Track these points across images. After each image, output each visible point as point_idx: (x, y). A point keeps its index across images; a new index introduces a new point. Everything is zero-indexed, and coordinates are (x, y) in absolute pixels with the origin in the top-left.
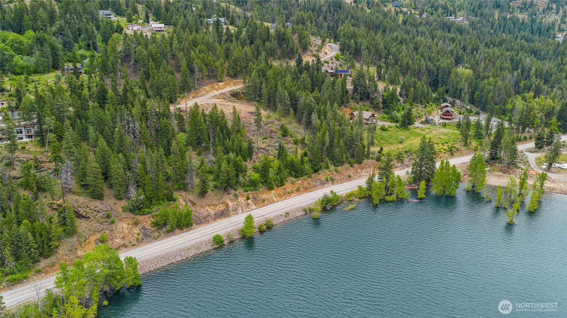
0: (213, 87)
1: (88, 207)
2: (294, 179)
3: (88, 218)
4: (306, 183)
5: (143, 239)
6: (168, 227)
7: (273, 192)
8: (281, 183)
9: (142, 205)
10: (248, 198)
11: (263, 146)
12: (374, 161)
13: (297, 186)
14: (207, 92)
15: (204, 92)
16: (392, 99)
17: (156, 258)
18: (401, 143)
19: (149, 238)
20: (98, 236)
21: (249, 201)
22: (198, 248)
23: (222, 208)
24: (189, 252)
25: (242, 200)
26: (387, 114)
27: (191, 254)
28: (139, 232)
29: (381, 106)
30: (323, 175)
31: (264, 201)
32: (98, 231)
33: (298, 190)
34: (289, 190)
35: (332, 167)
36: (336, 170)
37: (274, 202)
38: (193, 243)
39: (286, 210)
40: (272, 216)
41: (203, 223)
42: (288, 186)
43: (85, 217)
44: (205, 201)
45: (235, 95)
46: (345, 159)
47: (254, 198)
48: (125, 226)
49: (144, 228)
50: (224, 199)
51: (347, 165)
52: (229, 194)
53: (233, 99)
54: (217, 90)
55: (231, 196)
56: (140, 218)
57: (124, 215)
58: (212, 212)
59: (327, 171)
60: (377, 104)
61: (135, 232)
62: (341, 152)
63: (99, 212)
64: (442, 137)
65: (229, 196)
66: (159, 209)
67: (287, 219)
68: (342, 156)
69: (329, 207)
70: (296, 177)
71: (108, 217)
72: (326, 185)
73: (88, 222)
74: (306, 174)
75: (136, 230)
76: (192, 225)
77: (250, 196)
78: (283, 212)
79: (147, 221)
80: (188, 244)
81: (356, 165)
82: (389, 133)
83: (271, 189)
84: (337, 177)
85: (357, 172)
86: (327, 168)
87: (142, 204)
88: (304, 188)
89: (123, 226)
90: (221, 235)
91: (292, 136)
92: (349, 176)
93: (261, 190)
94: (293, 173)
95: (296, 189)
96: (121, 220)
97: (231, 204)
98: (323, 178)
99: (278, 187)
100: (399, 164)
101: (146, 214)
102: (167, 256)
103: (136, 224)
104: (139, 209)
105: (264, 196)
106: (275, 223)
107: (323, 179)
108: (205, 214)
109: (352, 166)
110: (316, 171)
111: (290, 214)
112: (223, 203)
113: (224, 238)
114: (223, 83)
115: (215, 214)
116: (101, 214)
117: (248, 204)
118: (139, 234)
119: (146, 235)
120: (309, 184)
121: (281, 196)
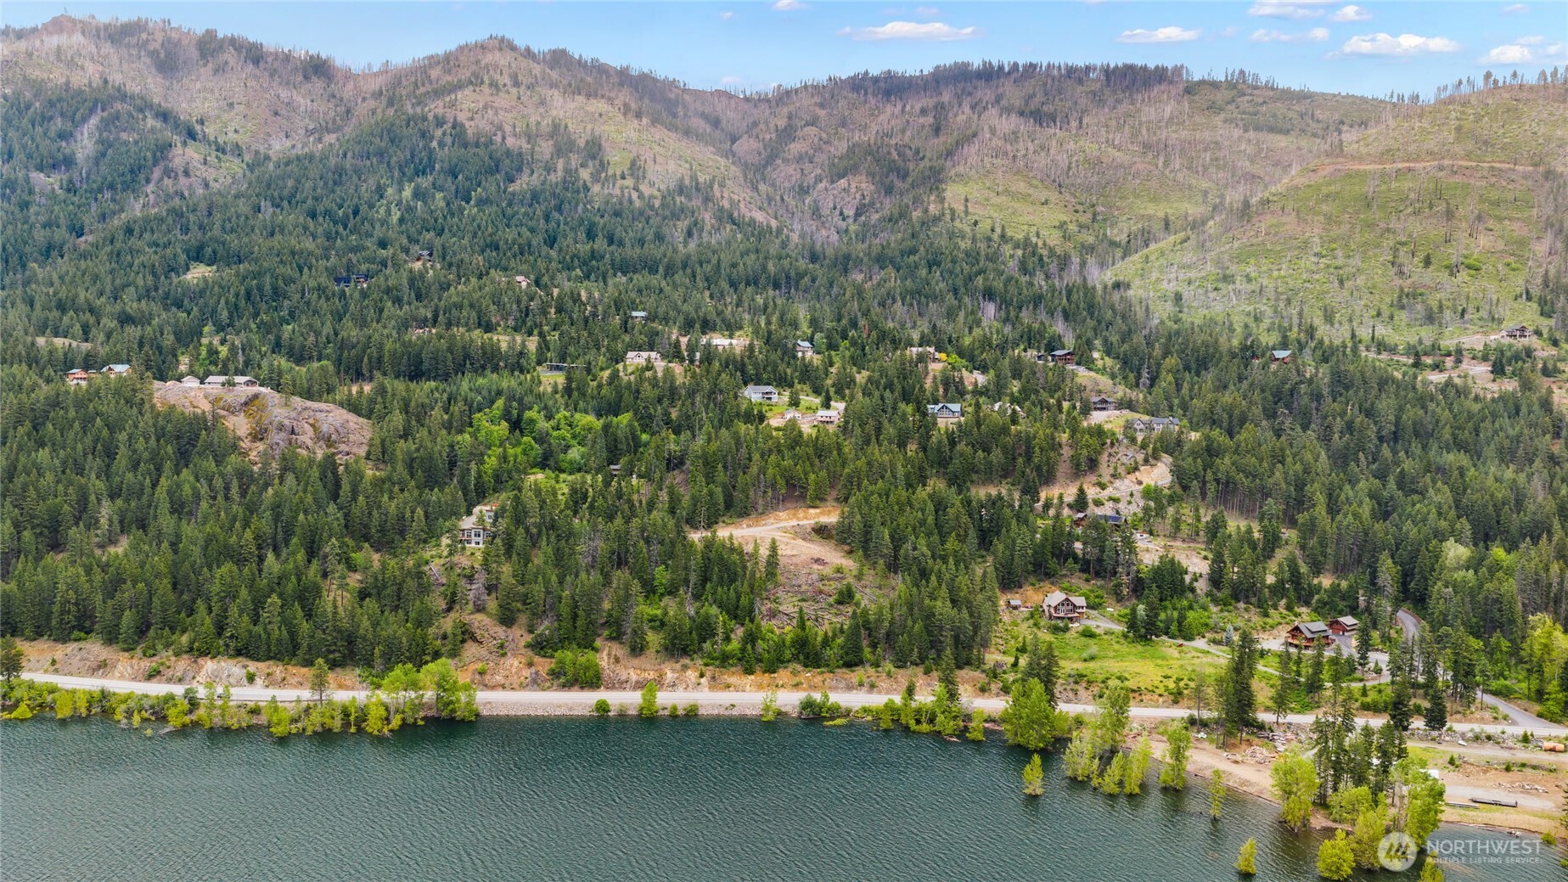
0: (795, 514)
2: (800, 669)
3: (481, 643)
4: (817, 679)
5: (528, 685)
6: (562, 680)
7: (752, 677)
8: (771, 669)
9: (547, 644)
10: (702, 676)
13: (799, 678)
14: (779, 520)
18: (1090, 660)
19: (536, 685)
20: (479, 666)
21: (703, 680)
22: (571, 709)
23: (652, 675)
24: (558, 710)
25: (692, 675)
27: (557, 713)
28: (528, 675)
30: (858, 674)
31: (728, 686)
32: (482, 661)
33: (797, 686)
34: (781, 682)
35: (886, 667)
36: (890, 673)
40: (699, 702)
41: (616, 688)
42: (783, 675)
43: (478, 642)
44: (636, 662)
45: (821, 531)
46: (914, 658)
47: (713, 678)
48: (516, 663)
49: (537, 673)
50: (663, 666)
51: (918, 670)
52: (676, 661)
53: (815, 537)
54: (798, 519)
55: (678, 666)
56: (537, 659)
57: (523, 651)
59: (871, 670)
61: (524, 674)
63: (496, 639)
65: (674, 664)
66: (567, 655)
67: (726, 713)
68: (911, 651)
69: (806, 714)
70: (806, 666)
71: (502, 646)
72: (854, 692)
73: (478, 647)
74: (828, 665)
75: (527, 673)
76: (599, 687)
77: (709, 673)
78: (729, 703)
79: (544, 665)
81: (936, 674)
82: (1091, 642)
83: (749, 671)
84: (884, 684)
86: (877, 665)
87: (548, 642)
88: (810, 687)
89: (513, 663)
90: (609, 702)
93: (733, 669)
94: (801, 657)
95: (794, 683)
96: (515, 655)
97: (670, 675)
99: (765, 672)
101: (548, 657)
102: (529, 706)
103: (530, 665)
104: (542, 649)
105: (733, 680)
106: (702, 712)
107: (854, 680)
108: (624, 678)
109: (926, 673)
110: (849, 665)
111: (737, 707)
112: (658, 671)
113: (612, 708)
114: (818, 511)
115: (637, 682)
116: (496, 642)
117: (699, 684)
118: (526, 678)
119: (534, 682)
120: (824, 681)
121: (760, 687)
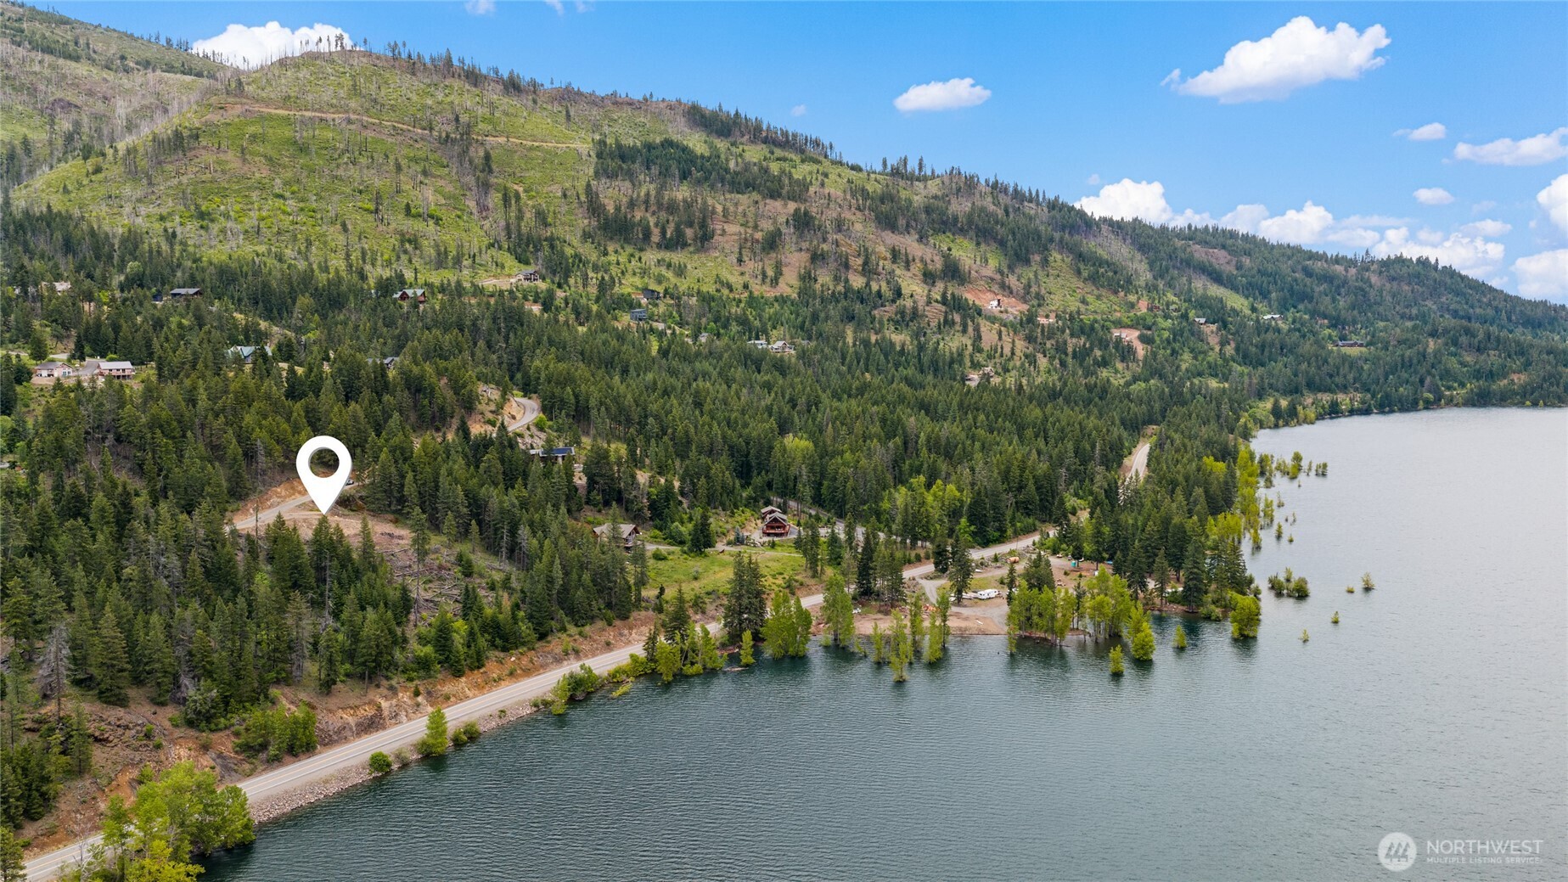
0: (293, 488)
1: (102, 719)
2: (502, 655)
3: (106, 740)
4: (525, 661)
5: (223, 777)
7: (463, 679)
8: (478, 663)
9: (213, 711)
10: (417, 694)
11: (429, 595)
12: (651, 613)
13: (509, 666)
14: (285, 497)
15: (275, 499)
16: (667, 500)
17: (267, 799)
18: (696, 579)
19: (233, 773)
20: (134, 773)
21: (420, 699)
22: (343, 780)
23: (370, 711)
24: (328, 786)
25: (405, 697)
26: (661, 530)
27: (333, 789)
28: (212, 763)
29: (648, 514)
30: (556, 643)
31: (449, 698)
32: (133, 765)
33: (512, 674)
34: (495, 675)
35: (572, 629)
36: (580, 634)
37: (467, 697)
38: (331, 771)
39: (500, 707)
40: (473, 718)
41: (336, 741)
42: (492, 668)
43: (100, 740)
44: (332, 702)
45: (346, 502)
46: (596, 611)
47: (429, 693)
48: (183, 752)
49: (220, 756)
50: (370, 696)
51: (600, 624)
52: (378, 686)
53: (341, 510)
54: (301, 493)
55: (384, 690)
56: (211, 737)
57: (178, 733)
58: (352, 721)
59: (564, 636)
60: (639, 510)
61: (205, 763)
62: (588, 598)
63: (127, 727)
64: (770, 564)
65: (379, 690)
66: (244, 720)
67: (505, 720)
68: (590, 605)
69: (580, 695)
70: (505, 649)
71: (147, 736)
72: (565, 663)
73: (106, 749)
74: (523, 644)
75: (207, 760)
76: (315, 747)
77: (421, 689)
78: (495, 710)
79: (225, 743)
80: (324, 774)
81: (618, 623)
82: (670, 563)
83: (458, 674)
84: (585, 646)
85: (621, 635)
86: (564, 629)
87: (213, 707)
88: (523, 670)
89: (180, 754)
90: (385, 751)
91: (481, 576)
92: (608, 644)
93: (439, 676)
94: (498, 641)
95: (507, 672)
96: (174, 742)
97: (384, 704)
98: (558, 650)
99: (472, 669)
100: (698, 617)
101: (221, 730)
103: (205, 748)
104: (208, 720)
105: (448, 688)
106: (481, 729)
108: (338, 724)
109: (610, 624)
110: (542, 636)
111: (508, 713)
112: (369, 703)
113: (390, 759)
115: (358, 725)
116: (133, 732)
117: (418, 705)
118: (213, 768)
119: (227, 769)
120: (531, 661)
121: (480, 688)
